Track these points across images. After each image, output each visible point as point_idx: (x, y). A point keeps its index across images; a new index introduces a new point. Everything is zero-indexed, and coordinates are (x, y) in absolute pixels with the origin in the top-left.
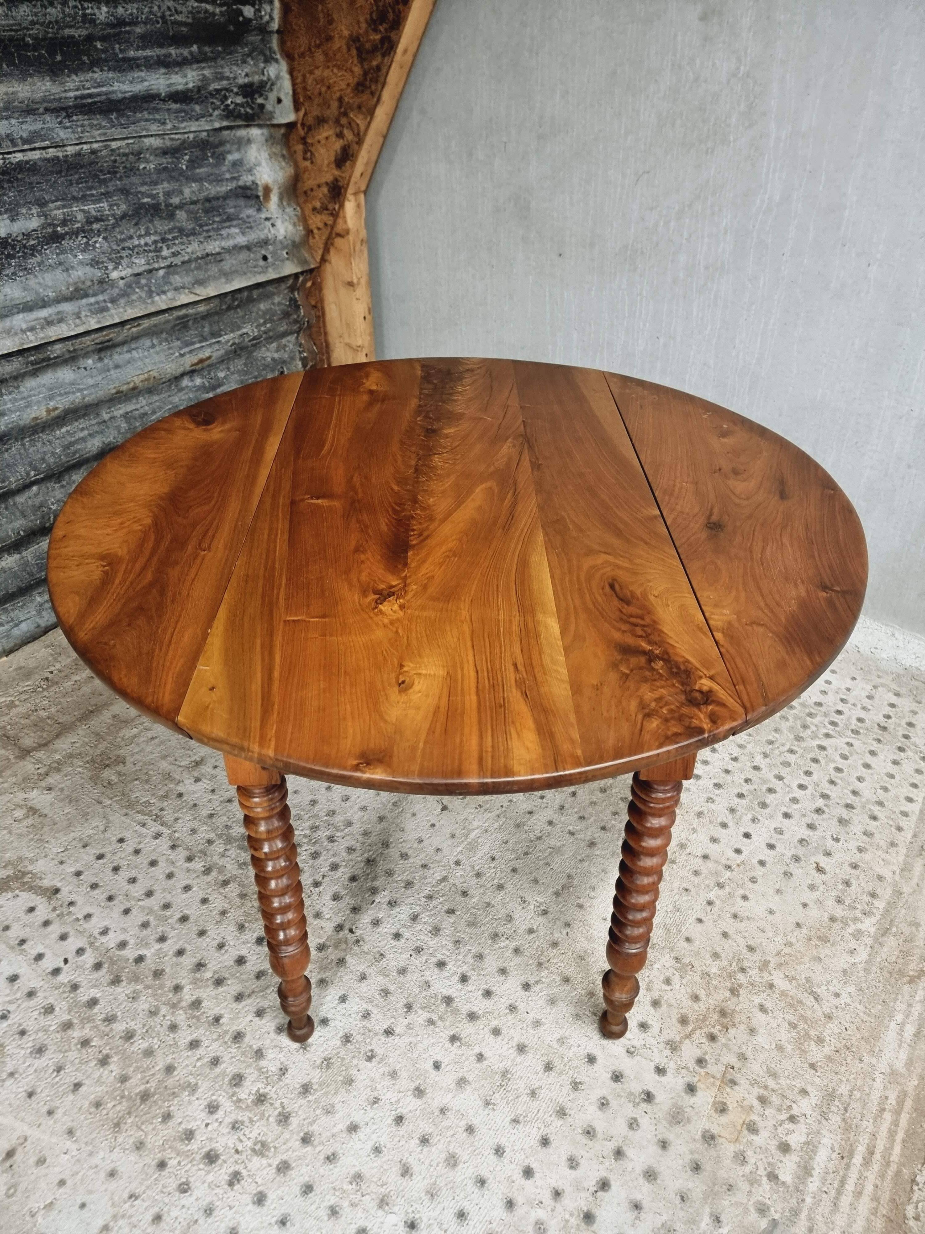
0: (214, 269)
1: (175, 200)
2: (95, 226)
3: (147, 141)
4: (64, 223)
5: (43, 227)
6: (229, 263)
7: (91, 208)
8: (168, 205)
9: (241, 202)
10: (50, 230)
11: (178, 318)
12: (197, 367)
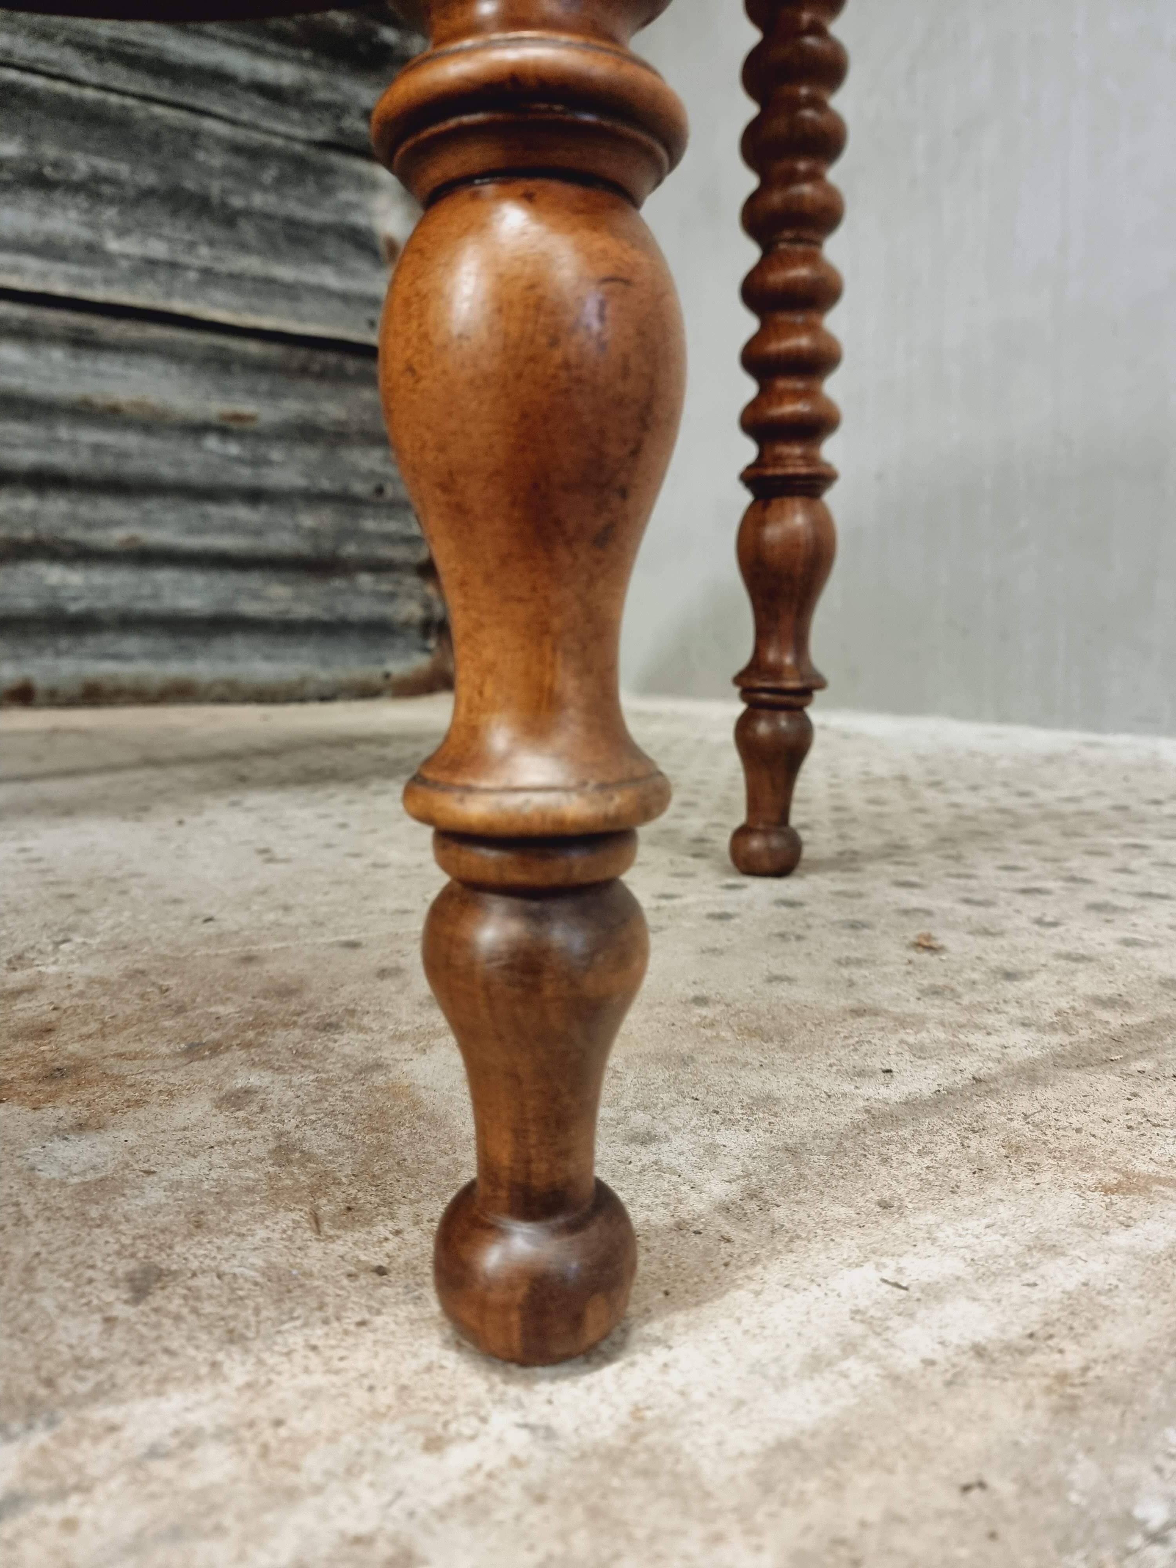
0: (282, 304)
1: (237, 202)
2: (107, 190)
3: (209, 124)
4: (56, 165)
5: (23, 159)
6: (309, 306)
7: (104, 165)
8: (224, 205)
9: (348, 248)
10: (33, 167)
11: (213, 347)
12: (234, 426)
